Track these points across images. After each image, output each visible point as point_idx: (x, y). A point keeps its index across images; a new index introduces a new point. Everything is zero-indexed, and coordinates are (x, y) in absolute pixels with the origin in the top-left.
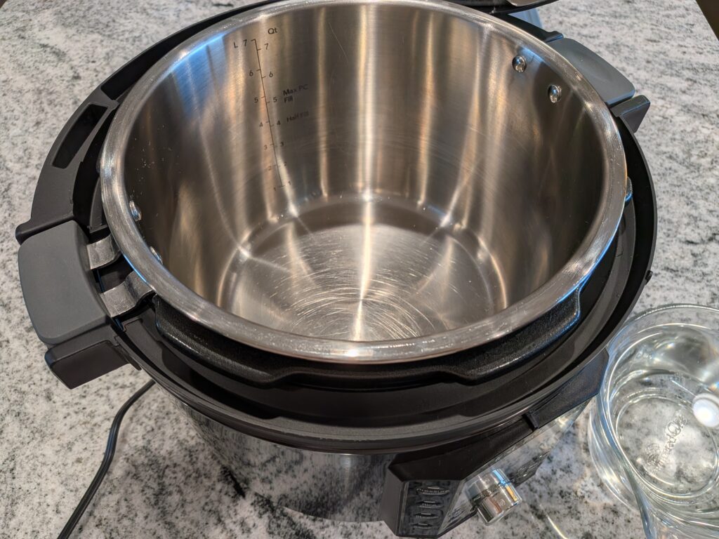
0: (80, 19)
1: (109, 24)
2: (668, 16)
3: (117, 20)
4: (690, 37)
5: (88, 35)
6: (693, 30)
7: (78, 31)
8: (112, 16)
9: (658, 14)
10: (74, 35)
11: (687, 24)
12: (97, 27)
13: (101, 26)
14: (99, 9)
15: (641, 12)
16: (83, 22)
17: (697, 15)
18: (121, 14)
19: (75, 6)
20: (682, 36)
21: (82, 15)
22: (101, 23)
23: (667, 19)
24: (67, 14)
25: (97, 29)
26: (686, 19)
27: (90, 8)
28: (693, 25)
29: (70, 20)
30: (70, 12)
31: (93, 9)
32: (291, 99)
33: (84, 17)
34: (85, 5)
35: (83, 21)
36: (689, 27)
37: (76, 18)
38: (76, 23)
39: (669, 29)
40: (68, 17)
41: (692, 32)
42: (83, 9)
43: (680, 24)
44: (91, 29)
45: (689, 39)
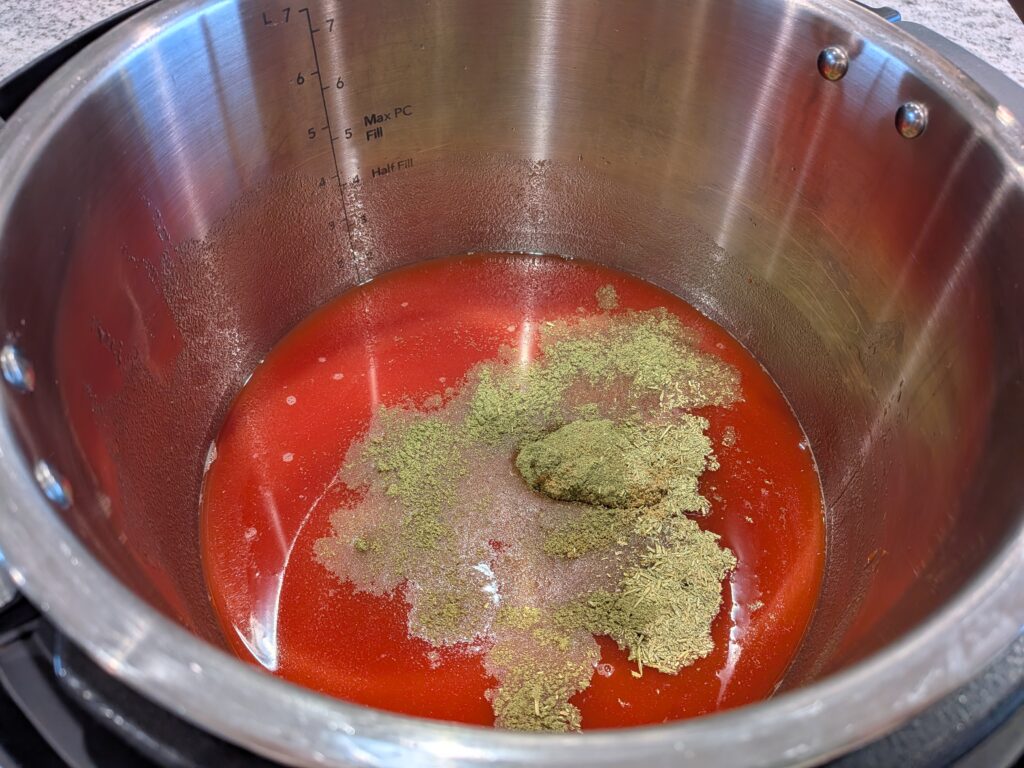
0: (24, 14)
1: (73, 23)
2: (970, 25)
3: (87, 17)
4: (1007, 57)
5: (38, 41)
6: (1010, 46)
7: (20, 33)
8: (80, 9)
9: (955, 21)
10: (12, 40)
11: (1001, 38)
12: (52, 28)
13: (59, 26)
15: (929, 18)
16: (29, 19)
17: (1013, 24)
18: (94, 8)
20: (995, 55)
21: (28, 7)
22: (59, 21)
23: (968, 29)
25: (54, 30)
26: (998, 30)
28: (1009, 39)
29: (7, 16)
32: (379, 133)
33: (31, 11)
35: (29, 16)
36: (1003, 42)
37: (18, 13)
38: (17, 20)
39: (975, 44)
41: (1009, 49)
43: (990, 37)
44: (42, 31)
45: (1005, 59)
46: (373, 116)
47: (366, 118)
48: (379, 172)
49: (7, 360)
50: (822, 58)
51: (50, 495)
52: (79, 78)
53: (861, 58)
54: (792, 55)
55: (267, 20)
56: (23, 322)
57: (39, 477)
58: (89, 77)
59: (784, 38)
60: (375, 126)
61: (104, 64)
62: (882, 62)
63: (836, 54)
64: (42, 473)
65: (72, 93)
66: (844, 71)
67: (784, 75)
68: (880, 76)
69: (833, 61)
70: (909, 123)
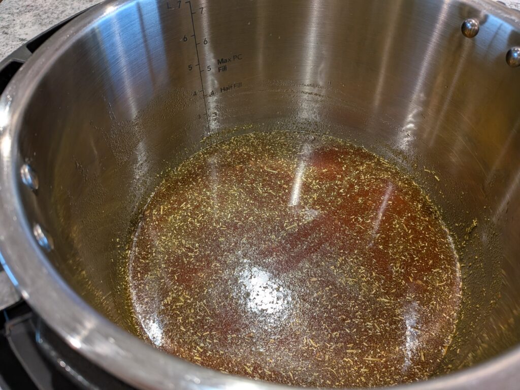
14: (71, 12)
19: (51, 10)
21: (56, 17)
24: (44, 16)
27: (63, 12)
29: (46, 21)
30: (46, 15)
31: (65, 13)
32: (225, 69)
34: (59, 9)
37: (51, 19)
40: (44, 19)
42: (58, 12)
47: (218, 60)
48: (224, 89)
49: (24, 171)
50: (464, 26)
51: (41, 243)
52: (72, 32)
53: (487, 25)
54: (447, 24)
56: (35, 154)
57: (36, 234)
58: (77, 32)
59: (443, 16)
60: (223, 65)
61: (85, 26)
62: (498, 25)
63: (472, 23)
64: (37, 232)
65: (68, 39)
66: (476, 32)
67: (443, 36)
68: (497, 33)
69: (470, 27)
70: (514, 59)
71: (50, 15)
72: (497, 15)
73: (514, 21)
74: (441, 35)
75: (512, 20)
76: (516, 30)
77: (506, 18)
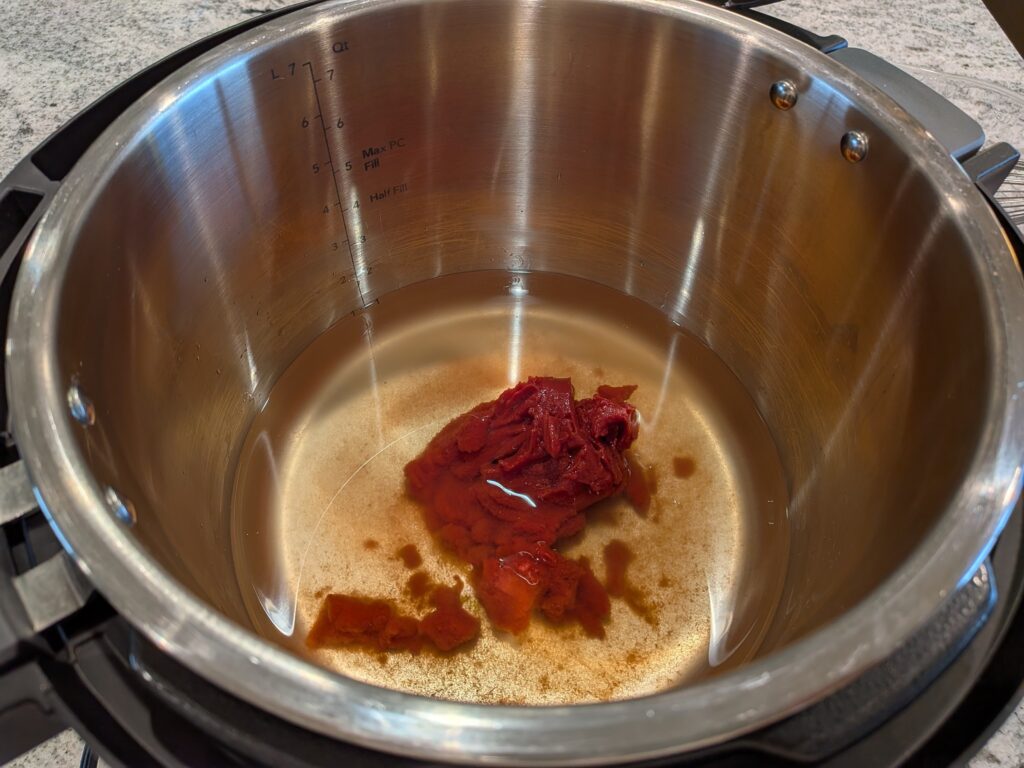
0: (31, 38)
1: (78, 45)
2: (935, 12)
3: (90, 39)
4: (971, 42)
5: (44, 63)
6: (974, 31)
7: (27, 57)
8: (83, 32)
9: (921, 9)
10: (20, 63)
11: (965, 23)
12: (58, 50)
13: (64, 48)
14: (61, 21)
15: (895, 6)
16: (36, 43)
17: (977, 9)
18: (97, 29)
19: (22, 18)
20: (959, 41)
21: (34, 31)
22: (64, 43)
23: (934, 16)
24: (10, 31)
25: (59, 53)
26: (963, 16)
27: (46, 21)
28: (973, 24)
29: (14, 40)
30: (14, 28)
31: (50, 23)
32: (376, 163)
33: (37, 34)
34: (39, 15)
35: (36, 40)
36: (968, 27)
37: (24, 37)
38: (24, 44)
39: (940, 30)
40: (11, 36)
41: (973, 34)
42: (36, 23)
43: (954, 23)
44: (48, 54)
45: (969, 44)
46: (371, 150)
47: (364, 151)
48: (376, 197)
49: (73, 399)
50: (774, 91)
51: (118, 515)
53: (810, 92)
54: (748, 87)
55: (276, 75)
56: (81, 364)
57: (110, 502)
59: (741, 73)
60: (372, 158)
63: (786, 87)
64: (111, 498)
66: (794, 101)
68: (828, 108)
69: (784, 92)
70: (852, 149)
71: (21, 28)
72: (823, 77)
73: (848, 88)
74: (740, 103)
75: (844, 86)
76: (856, 107)
77: (837, 82)
